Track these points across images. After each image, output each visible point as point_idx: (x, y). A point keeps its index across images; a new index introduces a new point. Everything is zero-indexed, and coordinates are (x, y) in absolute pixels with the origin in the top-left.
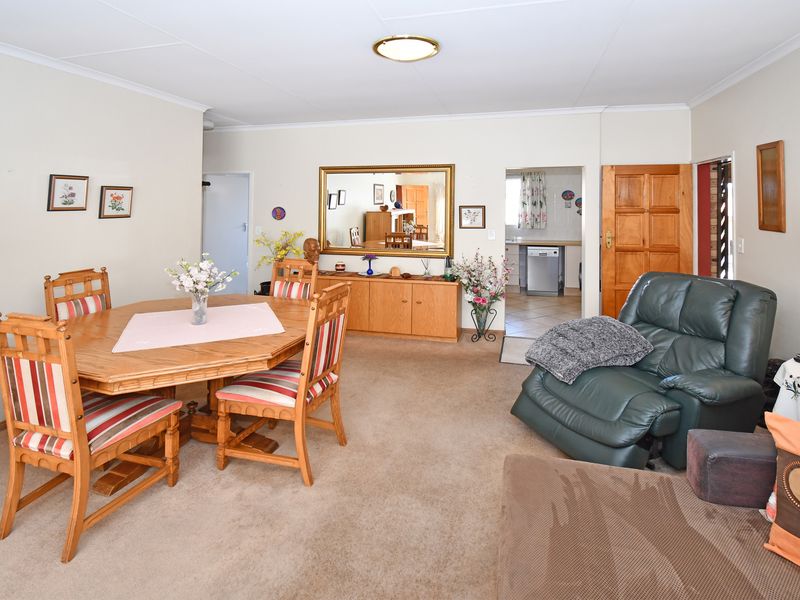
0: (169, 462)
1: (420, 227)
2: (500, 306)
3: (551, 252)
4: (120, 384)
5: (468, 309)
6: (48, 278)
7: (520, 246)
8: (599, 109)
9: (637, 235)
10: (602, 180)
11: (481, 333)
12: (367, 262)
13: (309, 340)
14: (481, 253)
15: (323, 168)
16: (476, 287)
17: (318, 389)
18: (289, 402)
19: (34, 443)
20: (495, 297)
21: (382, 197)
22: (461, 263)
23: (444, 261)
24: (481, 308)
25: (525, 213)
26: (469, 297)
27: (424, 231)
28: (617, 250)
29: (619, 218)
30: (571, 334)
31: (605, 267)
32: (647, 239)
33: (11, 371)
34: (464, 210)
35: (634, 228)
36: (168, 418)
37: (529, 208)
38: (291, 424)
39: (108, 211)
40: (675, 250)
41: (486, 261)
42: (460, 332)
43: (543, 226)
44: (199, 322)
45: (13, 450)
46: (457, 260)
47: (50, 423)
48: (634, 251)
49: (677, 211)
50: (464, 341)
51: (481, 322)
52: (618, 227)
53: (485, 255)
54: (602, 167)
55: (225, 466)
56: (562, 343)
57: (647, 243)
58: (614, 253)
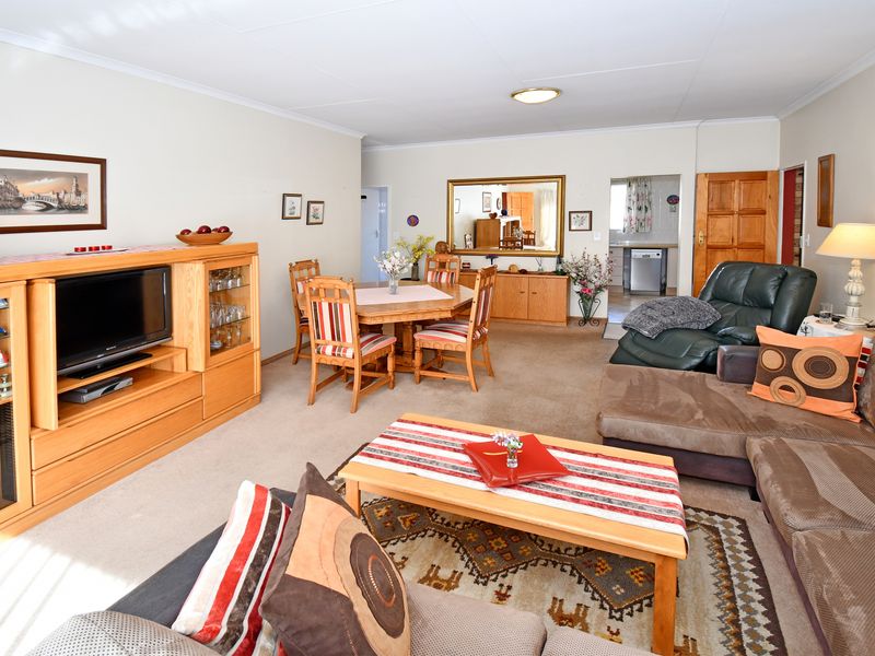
0: (390, 374)
1: (529, 233)
2: (604, 296)
3: (654, 254)
4: (374, 318)
5: (575, 299)
6: (291, 265)
7: (625, 249)
8: (696, 123)
9: (726, 234)
10: (696, 186)
11: (587, 319)
12: (489, 260)
13: (475, 300)
14: (588, 252)
15: (451, 181)
16: (583, 280)
17: (479, 335)
18: (462, 339)
19: (329, 350)
20: (599, 289)
21: (489, 205)
22: (570, 261)
23: (555, 259)
24: (587, 298)
25: (630, 217)
26: (577, 288)
27: (531, 237)
28: (709, 247)
29: (711, 219)
30: (657, 306)
31: (696, 264)
32: (736, 238)
33: (315, 310)
34: (573, 215)
35: (725, 228)
36: (390, 346)
37: (634, 212)
38: (464, 353)
39: (312, 220)
40: (761, 247)
41: (592, 259)
42: (569, 319)
43: (648, 229)
44: (394, 293)
45: (313, 354)
46: (567, 258)
47: (339, 339)
48: (723, 248)
49: (764, 213)
50: (572, 325)
51: (587, 310)
52: (710, 227)
53: (591, 253)
54: (697, 175)
55: (420, 382)
56: (649, 312)
57: (736, 241)
58: (706, 250)
